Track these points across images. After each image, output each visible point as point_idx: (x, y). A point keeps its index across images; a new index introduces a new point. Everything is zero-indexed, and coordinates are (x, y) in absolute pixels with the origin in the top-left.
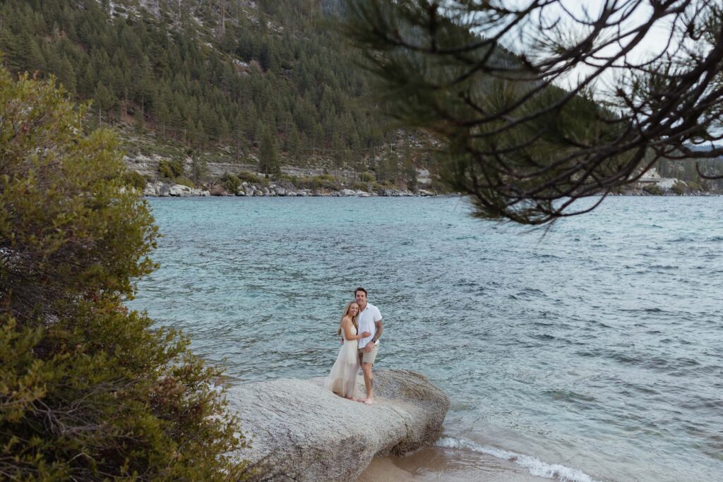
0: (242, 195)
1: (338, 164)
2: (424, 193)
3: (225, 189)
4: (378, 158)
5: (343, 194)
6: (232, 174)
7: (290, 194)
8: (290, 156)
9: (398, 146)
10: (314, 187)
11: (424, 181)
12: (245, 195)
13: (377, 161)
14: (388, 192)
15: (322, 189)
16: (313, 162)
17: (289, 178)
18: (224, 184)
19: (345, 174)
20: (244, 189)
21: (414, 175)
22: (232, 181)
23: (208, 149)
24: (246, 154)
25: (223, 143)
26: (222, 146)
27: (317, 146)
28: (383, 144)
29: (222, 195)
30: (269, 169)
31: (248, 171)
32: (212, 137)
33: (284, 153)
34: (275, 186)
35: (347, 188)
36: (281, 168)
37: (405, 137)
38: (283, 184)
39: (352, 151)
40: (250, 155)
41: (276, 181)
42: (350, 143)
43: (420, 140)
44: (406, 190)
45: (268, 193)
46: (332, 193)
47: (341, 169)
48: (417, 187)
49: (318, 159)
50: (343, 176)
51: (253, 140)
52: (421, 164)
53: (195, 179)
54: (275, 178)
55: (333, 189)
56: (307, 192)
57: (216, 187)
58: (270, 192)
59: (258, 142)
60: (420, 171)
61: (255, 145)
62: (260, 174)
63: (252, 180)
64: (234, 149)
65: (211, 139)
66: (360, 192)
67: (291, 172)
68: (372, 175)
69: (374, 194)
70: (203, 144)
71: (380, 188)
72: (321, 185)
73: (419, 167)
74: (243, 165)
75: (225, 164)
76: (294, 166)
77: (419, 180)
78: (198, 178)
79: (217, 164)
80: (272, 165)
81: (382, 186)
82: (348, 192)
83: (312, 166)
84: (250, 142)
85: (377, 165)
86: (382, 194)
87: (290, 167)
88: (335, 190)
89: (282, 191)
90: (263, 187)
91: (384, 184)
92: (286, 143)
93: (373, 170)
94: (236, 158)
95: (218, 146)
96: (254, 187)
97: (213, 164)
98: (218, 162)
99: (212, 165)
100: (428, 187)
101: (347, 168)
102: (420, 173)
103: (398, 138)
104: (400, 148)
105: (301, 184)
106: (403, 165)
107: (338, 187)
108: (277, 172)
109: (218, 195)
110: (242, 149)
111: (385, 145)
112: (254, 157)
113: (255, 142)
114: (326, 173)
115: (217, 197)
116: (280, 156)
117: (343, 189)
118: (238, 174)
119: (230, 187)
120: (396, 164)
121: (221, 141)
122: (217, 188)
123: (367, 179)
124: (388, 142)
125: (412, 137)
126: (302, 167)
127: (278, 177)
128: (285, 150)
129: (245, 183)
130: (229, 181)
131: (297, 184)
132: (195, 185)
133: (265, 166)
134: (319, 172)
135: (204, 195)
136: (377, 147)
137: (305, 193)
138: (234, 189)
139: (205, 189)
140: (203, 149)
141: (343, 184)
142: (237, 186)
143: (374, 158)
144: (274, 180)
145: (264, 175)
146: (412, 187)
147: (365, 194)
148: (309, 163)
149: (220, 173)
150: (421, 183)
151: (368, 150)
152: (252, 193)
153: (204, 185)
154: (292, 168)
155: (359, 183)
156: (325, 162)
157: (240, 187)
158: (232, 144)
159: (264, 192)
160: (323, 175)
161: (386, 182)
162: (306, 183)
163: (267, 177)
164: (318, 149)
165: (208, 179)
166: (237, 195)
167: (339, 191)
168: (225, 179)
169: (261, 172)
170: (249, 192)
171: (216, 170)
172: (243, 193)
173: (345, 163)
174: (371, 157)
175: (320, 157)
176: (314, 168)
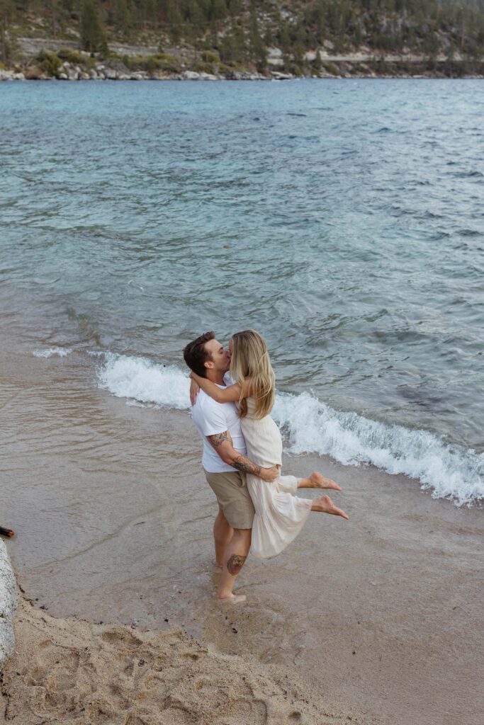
0: (64, 79)
1: (175, 41)
2: (278, 75)
3: (43, 71)
4: (221, 35)
5: (186, 78)
6: (49, 52)
7: (122, 77)
8: (116, 32)
9: (243, 20)
10: (150, 68)
11: (275, 62)
12: (68, 79)
13: (221, 38)
14: (238, 75)
15: (161, 70)
16: (144, 39)
17: (119, 57)
18: (40, 64)
19: (182, 53)
20: (66, 71)
21: (264, 55)
22: (51, 61)
23: (16, 22)
24: (64, 28)
25: (34, 13)
26: (33, 17)
27: (148, 19)
28: (225, 17)
29: (39, 79)
30: (94, 47)
31: (70, 49)
32: (20, 5)
33: (109, 28)
34: (103, 67)
35: (189, 69)
36: (109, 44)
37: (251, 9)
38: (112, 64)
39: (192, 25)
40: (68, 29)
41: (104, 62)
42: (187, 15)
43: (268, 12)
44: (256, 73)
45: (95, 76)
46: (172, 76)
47: (178, 47)
48: (267, 69)
49: (150, 35)
50: (182, 55)
51: (70, 10)
52: (271, 41)
53: (5, 58)
54: (102, 57)
55: (173, 70)
56: (143, 75)
57: (31, 68)
58: (98, 75)
59: (79, 13)
60: (269, 50)
61: (74, 17)
62: (83, 53)
63: (75, 61)
64: (48, 21)
65: (19, 9)
66: (205, 75)
67: (121, 50)
68: (215, 54)
69: (222, 77)
70: (9, 14)
71: (227, 70)
72: (158, 67)
73: (268, 45)
74: (61, 41)
75: (38, 40)
76: (122, 43)
77: (270, 61)
78: (7, 57)
79: (29, 40)
80: (97, 42)
81: (228, 67)
82: (191, 74)
83: (144, 44)
84: (67, 12)
85: (220, 43)
86: (230, 77)
87: (118, 44)
88: (176, 72)
89: (113, 74)
90: (89, 68)
91: (231, 65)
92: (110, 15)
93: (216, 48)
94: (52, 34)
95: (28, 17)
96: (78, 69)
97: (24, 39)
98: (30, 37)
99: (23, 41)
100: (281, 69)
101: (185, 47)
102: (269, 53)
103: (243, 10)
104: (246, 22)
105: (135, 64)
106: (251, 43)
107: (178, 69)
108: (105, 50)
109: (35, 78)
110: (59, 21)
111: (228, 18)
112: (73, 32)
113: (73, 12)
114: (162, 52)
115: (32, 81)
116: (107, 31)
117: (185, 71)
118: (57, 53)
119: (48, 68)
120: (242, 41)
121: (31, 11)
122: (33, 69)
123: (212, 60)
124: (232, 15)
125: (259, 9)
126: (132, 44)
127: (105, 55)
128: (110, 23)
129: (66, 64)
130: (47, 61)
131: (130, 65)
132: (6, 65)
133: (88, 42)
134: (153, 51)
135: (17, 79)
136: (219, 21)
137: (140, 76)
138: (54, 72)
139: (18, 71)
140: (10, 21)
141: (183, 66)
142: (56, 67)
143: (216, 33)
144: (101, 60)
145: (89, 54)
146: (262, 68)
147: (211, 77)
148: (140, 40)
149: (35, 51)
150: (271, 65)
151: (208, 25)
152: (76, 76)
153: (17, 66)
154: (121, 45)
155: (202, 64)
156: (158, 38)
157: (61, 69)
158: (45, 15)
159: (91, 74)
160: (159, 54)
161: (234, 63)
162: (141, 64)
163: (92, 56)
164: (149, 22)
165: (20, 58)
166: (58, 78)
167: (179, 73)
168: (41, 58)
169: (86, 51)
170: (73, 75)
171: (30, 47)
172: (65, 76)
173: (183, 40)
174: (212, 33)
175: (152, 32)
176: (146, 46)
